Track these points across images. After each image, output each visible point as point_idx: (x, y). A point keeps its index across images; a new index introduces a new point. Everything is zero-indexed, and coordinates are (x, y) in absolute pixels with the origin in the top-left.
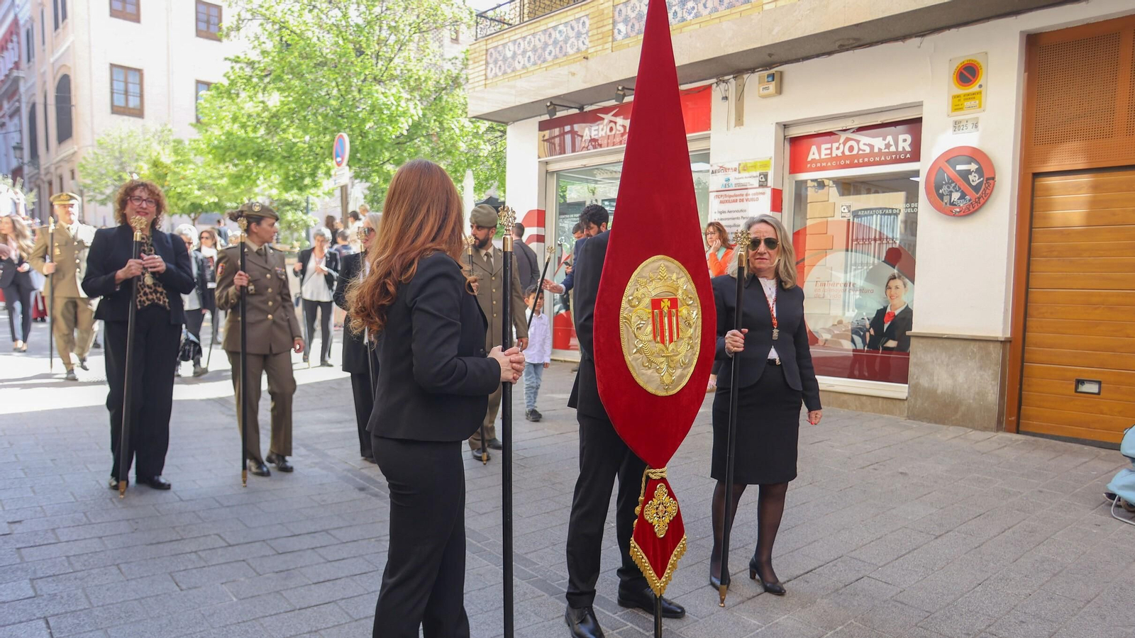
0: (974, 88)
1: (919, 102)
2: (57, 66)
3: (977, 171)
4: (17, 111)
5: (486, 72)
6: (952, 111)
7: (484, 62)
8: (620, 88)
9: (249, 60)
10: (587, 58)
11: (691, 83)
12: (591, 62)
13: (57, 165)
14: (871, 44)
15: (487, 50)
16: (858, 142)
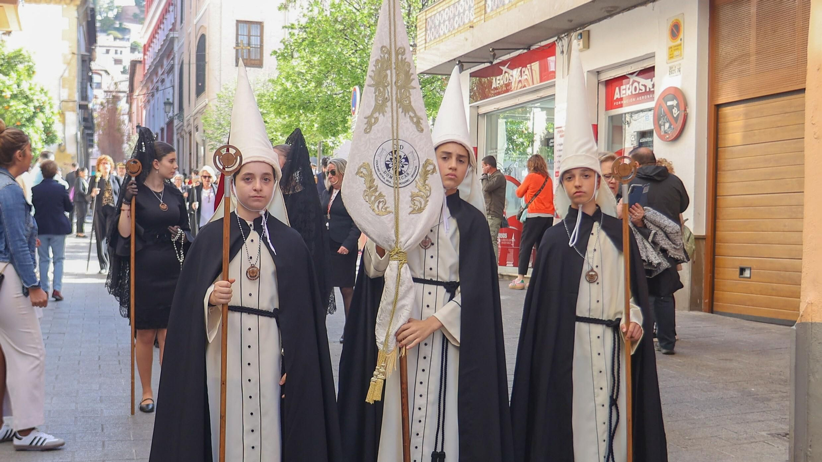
0: (678, 42)
1: (652, 53)
2: (198, 27)
3: (678, 106)
4: (172, 69)
5: (426, 37)
6: (669, 60)
7: (424, 29)
8: (491, 50)
9: (302, 25)
10: (473, 27)
11: (545, 40)
12: (475, 30)
13: (195, 117)
14: (629, 9)
15: (426, 19)
16: (639, 83)
